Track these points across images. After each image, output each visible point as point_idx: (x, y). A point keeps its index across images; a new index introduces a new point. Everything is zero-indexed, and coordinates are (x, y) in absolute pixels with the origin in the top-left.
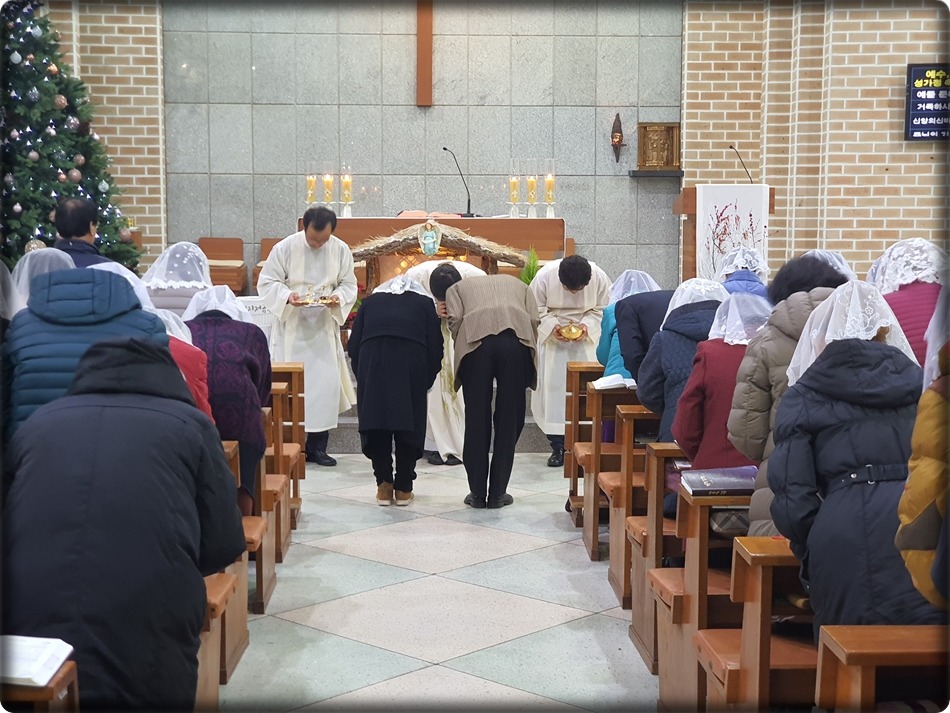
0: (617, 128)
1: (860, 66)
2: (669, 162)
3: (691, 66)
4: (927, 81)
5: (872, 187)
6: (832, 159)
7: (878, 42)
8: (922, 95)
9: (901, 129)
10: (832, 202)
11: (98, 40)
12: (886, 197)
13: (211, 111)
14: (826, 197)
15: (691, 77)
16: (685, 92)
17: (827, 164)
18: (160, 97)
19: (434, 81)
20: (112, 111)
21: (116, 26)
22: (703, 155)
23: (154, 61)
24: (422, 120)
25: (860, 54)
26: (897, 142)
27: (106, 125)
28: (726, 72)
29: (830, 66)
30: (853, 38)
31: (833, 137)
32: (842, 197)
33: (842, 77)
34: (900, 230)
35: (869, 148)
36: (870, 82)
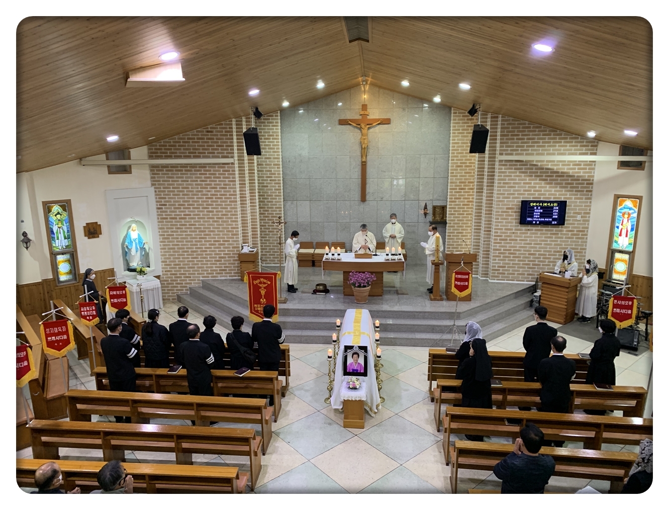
0: (426, 208)
1: (506, 200)
2: (443, 218)
5: (508, 238)
6: (495, 229)
7: (512, 192)
9: (519, 220)
10: (495, 243)
11: (264, 183)
12: (513, 242)
13: (298, 203)
14: (493, 241)
17: (494, 231)
18: (282, 200)
19: (367, 193)
20: (268, 205)
21: (269, 179)
23: (280, 189)
24: (362, 205)
25: (506, 196)
26: (517, 224)
27: (266, 209)
28: (462, 191)
30: (503, 190)
31: (496, 222)
32: (498, 241)
33: (499, 203)
34: (517, 252)
35: (507, 226)
36: (509, 205)
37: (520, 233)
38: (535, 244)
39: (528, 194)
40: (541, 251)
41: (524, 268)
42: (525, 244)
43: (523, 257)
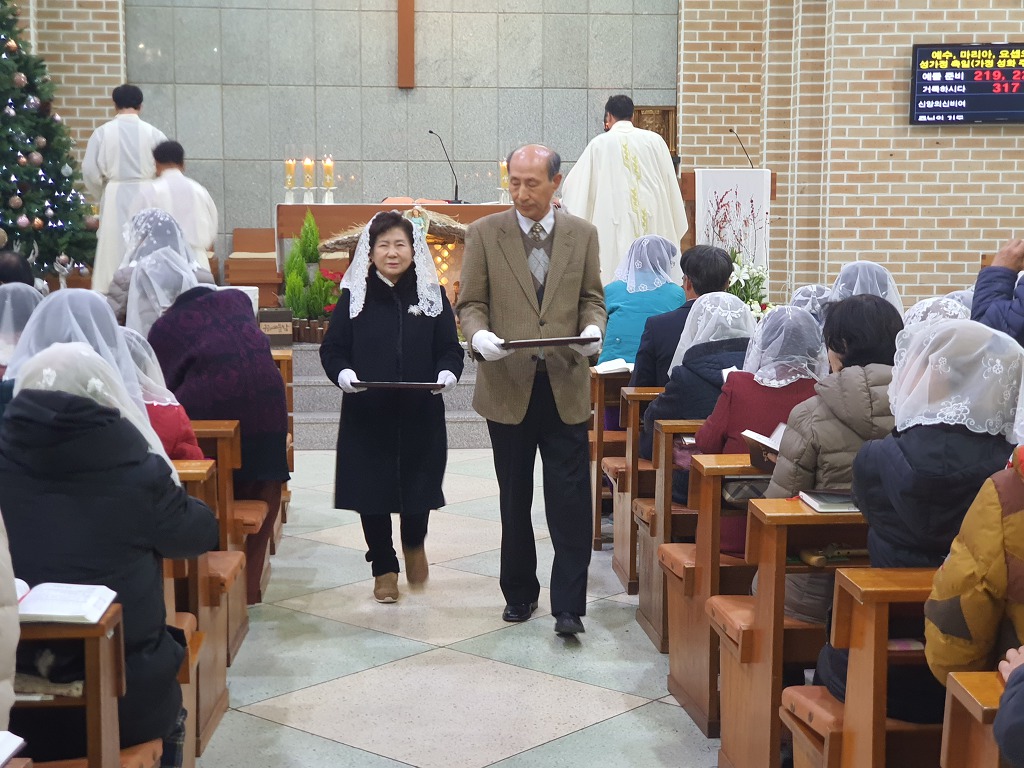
1: (864, 46)
3: (687, 47)
4: (932, 62)
5: (876, 173)
6: (835, 144)
7: (882, 21)
8: (927, 77)
9: (906, 112)
10: (835, 190)
12: (890, 184)
13: (178, 92)
14: (829, 184)
15: (689, 57)
16: (682, 73)
17: (830, 149)
18: (122, 76)
19: (416, 62)
22: (700, 141)
23: (115, 38)
24: (403, 103)
25: (864, 34)
26: (901, 126)
27: (66, 106)
28: (724, 53)
29: (833, 46)
30: (856, 17)
31: (836, 121)
32: (845, 183)
33: (845, 58)
34: (905, 218)
35: (872, 132)
36: (874, 63)
37: (913, 156)
38: (959, 189)
39: (933, 27)
40: (978, 212)
41: (929, 268)
42: (927, 189)
43: (925, 234)
